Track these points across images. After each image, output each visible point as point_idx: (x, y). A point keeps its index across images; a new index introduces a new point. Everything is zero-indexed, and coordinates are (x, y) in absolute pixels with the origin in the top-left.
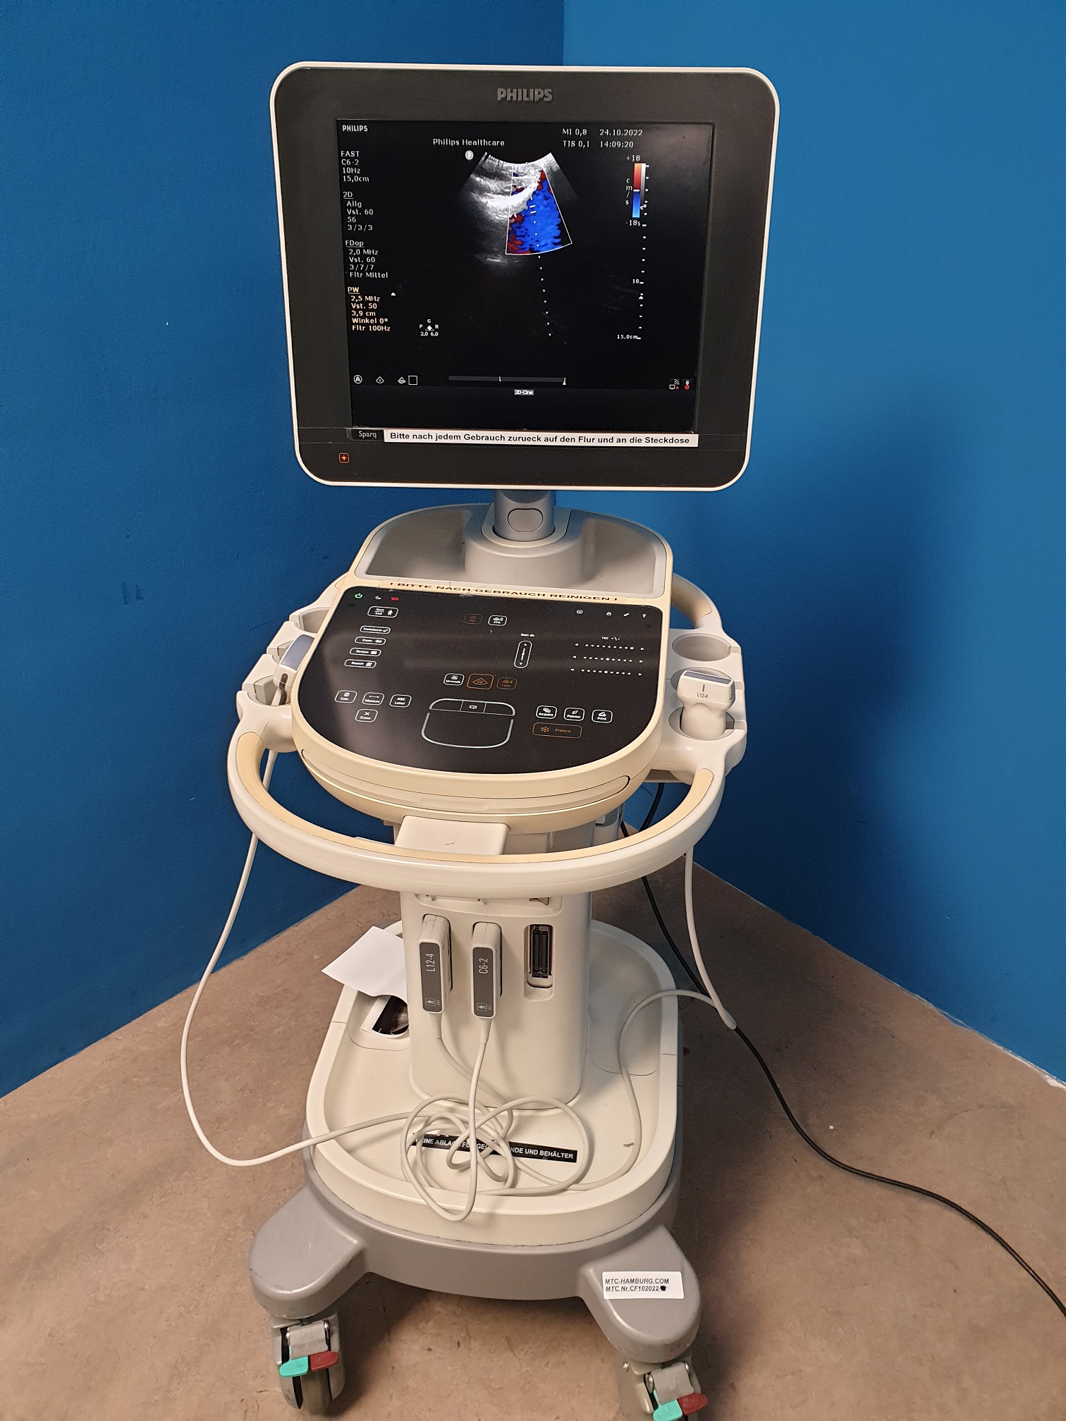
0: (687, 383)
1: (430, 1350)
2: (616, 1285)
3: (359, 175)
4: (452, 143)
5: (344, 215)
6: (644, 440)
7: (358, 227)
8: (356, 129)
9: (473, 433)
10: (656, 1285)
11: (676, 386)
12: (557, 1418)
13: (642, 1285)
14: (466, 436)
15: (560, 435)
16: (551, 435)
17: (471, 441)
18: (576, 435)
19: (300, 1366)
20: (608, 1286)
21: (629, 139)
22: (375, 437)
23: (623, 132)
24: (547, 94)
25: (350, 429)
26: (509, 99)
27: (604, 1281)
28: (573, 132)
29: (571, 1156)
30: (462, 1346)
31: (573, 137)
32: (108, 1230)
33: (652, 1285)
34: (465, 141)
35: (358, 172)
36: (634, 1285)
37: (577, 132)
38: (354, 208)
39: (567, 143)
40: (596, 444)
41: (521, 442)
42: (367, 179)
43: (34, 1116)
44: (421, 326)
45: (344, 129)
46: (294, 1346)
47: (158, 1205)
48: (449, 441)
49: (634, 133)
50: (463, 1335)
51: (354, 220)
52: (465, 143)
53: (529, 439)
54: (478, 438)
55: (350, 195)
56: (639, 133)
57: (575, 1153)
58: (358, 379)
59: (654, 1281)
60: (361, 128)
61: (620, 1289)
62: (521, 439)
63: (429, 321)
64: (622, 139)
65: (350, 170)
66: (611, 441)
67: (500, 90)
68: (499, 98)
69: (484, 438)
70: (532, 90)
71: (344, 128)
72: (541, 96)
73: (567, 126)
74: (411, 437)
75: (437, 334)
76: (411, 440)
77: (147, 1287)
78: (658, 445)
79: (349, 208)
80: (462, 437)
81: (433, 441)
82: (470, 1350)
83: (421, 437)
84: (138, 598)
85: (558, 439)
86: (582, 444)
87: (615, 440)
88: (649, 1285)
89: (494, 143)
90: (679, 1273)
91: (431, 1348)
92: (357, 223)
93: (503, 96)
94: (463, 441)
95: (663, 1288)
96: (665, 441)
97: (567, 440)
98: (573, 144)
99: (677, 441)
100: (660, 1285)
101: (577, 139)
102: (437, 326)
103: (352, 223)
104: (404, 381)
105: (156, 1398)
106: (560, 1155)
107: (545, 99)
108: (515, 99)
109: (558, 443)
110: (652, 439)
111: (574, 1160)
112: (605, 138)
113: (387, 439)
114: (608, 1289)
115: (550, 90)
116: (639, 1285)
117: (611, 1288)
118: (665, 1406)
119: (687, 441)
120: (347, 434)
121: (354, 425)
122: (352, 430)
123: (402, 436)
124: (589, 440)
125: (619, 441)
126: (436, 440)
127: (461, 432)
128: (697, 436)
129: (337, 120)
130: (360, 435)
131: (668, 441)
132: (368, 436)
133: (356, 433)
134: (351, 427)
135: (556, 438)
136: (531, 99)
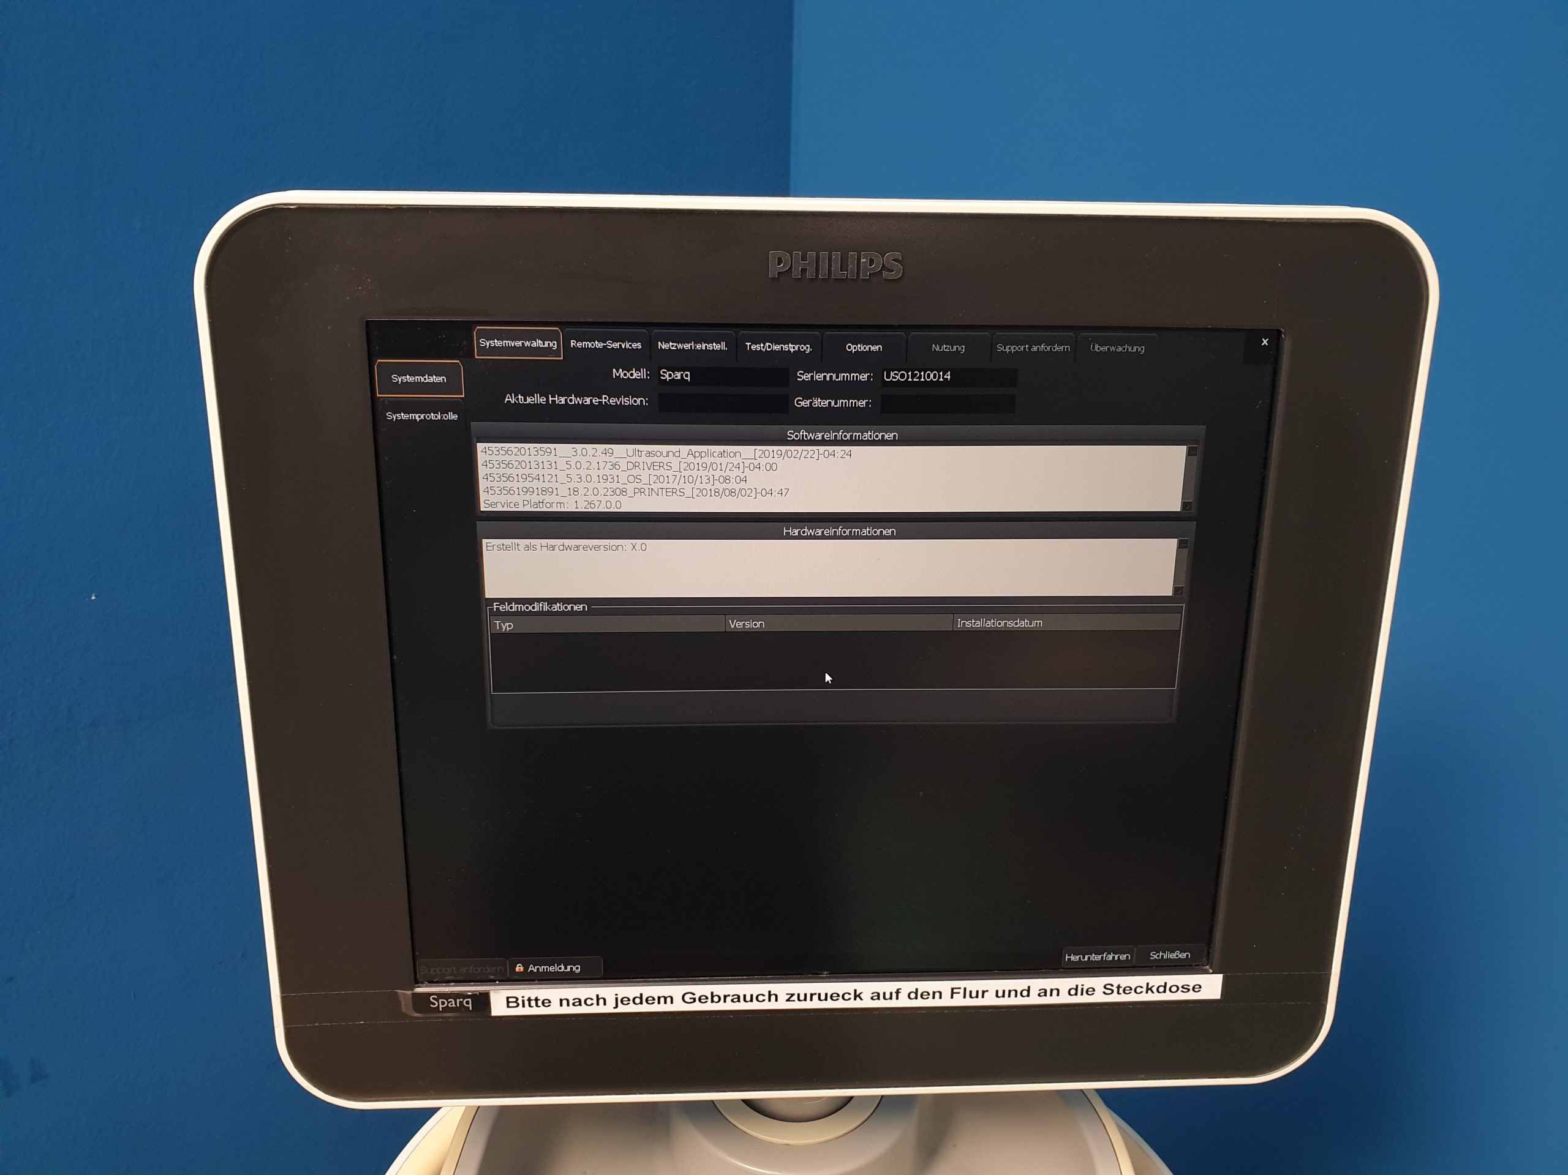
6: (1100, 989)
9: (702, 989)
14: (687, 998)
15: (907, 986)
16: (887, 987)
17: (697, 1007)
18: (944, 986)
22: (470, 1006)
24: (889, 264)
25: (410, 992)
26: (796, 273)
40: (990, 1000)
41: (816, 1004)
48: (645, 1008)
53: (833, 997)
54: (716, 999)
62: (815, 997)
66: (1025, 993)
67: (773, 254)
68: (773, 274)
69: (729, 999)
70: (852, 257)
72: (876, 267)
74: (555, 1003)
76: (555, 1009)
78: (1133, 997)
80: (678, 999)
81: (609, 1009)
83: (579, 1002)
85: (903, 995)
86: (959, 1001)
87: (1034, 992)
93: (783, 267)
94: (679, 1006)
96: (1149, 989)
97: (925, 996)
99: (1175, 989)
107: (886, 274)
108: (809, 274)
109: (903, 1002)
110: (1119, 987)
113: (498, 1009)
115: (898, 255)
119: (1197, 988)
120: (402, 1000)
121: (417, 982)
122: (415, 995)
123: (533, 1003)
124: (974, 995)
125: (1044, 993)
126: (616, 1007)
127: (676, 990)
128: (1219, 977)
129: (367, 321)
130: (435, 1004)
131: (1154, 989)
132: (452, 1004)
133: (421, 1001)
134: (412, 989)
135: (897, 993)
136: (852, 274)
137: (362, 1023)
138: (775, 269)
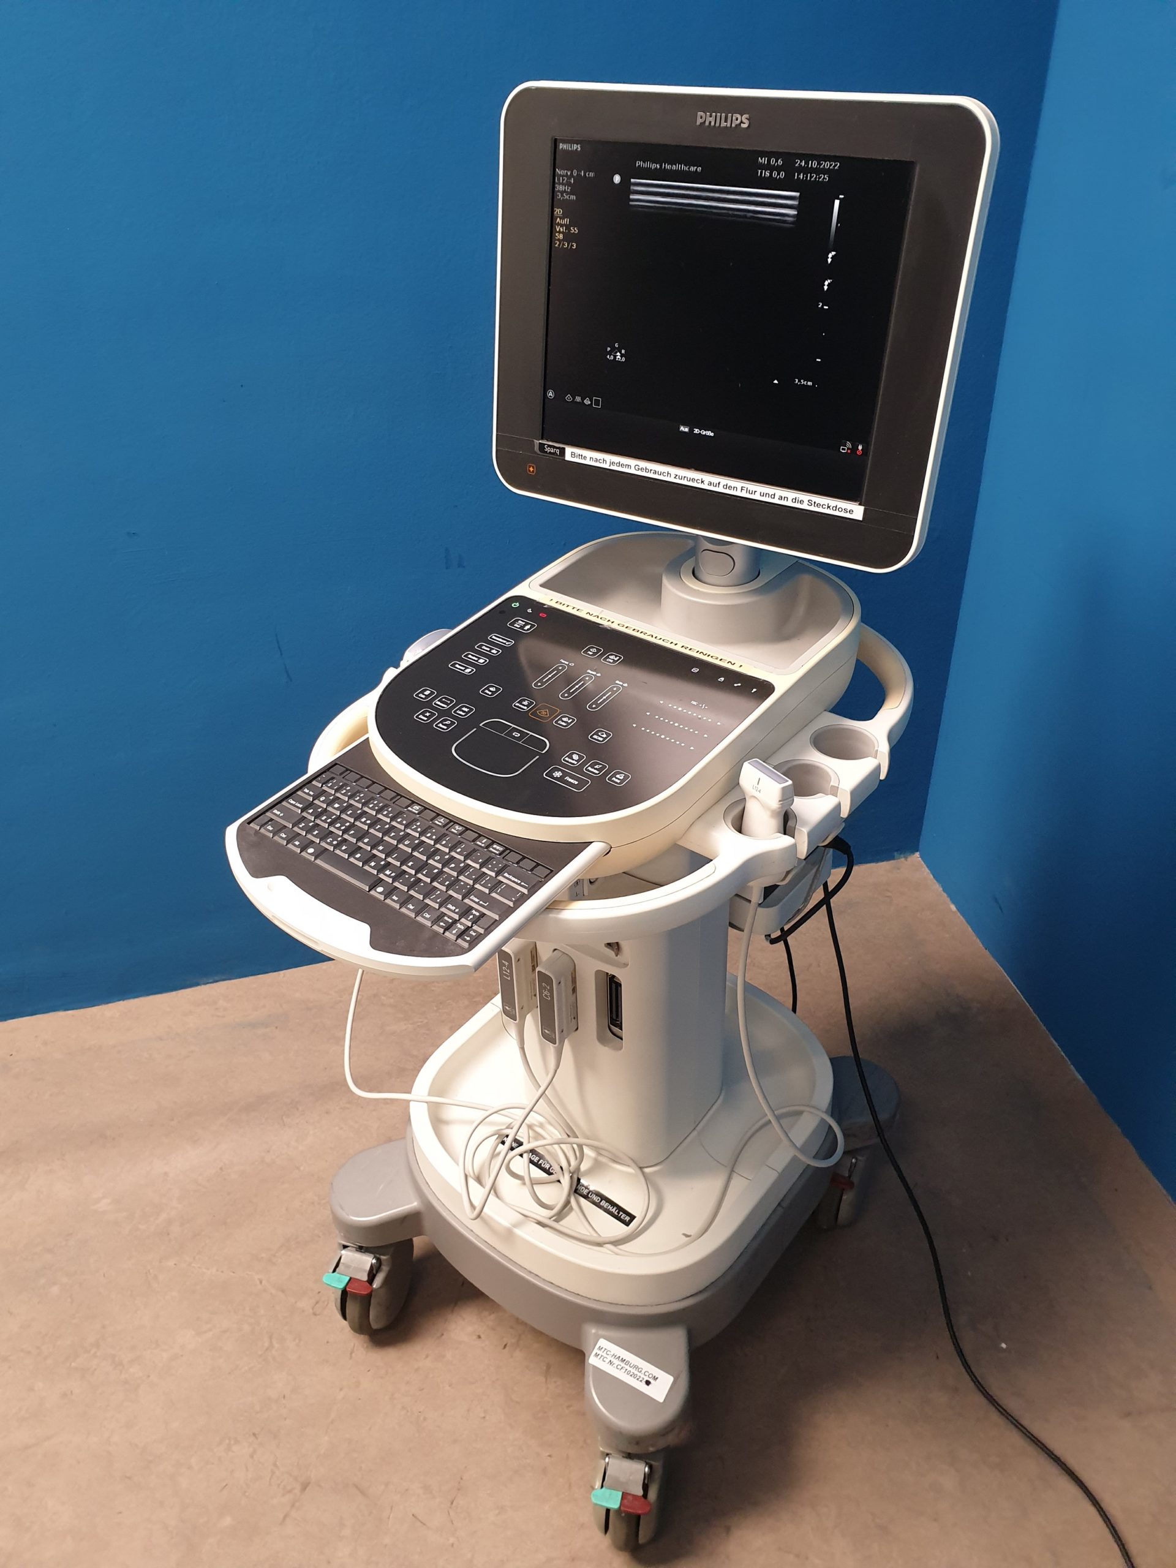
0: (860, 447)
1: (479, 1337)
2: (605, 1356)
3: (568, 193)
4: (653, 166)
5: (552, 232)
6: (806, 502)
7: (564, 245)
8: (571, 147)
9: (643, 464)
10: (642, 1376)
12: (550, 1456)
13: (629, 1369)
14: (637, 467)
15: (724, 481)
16: (715, 479)
17: (639, 473)
18: (739, 484)
19: (340, 1281)
20: (599, 1352)
21: (825, 171)
22: (558, 452)
23: (819, 164)
24: (744, 120)
25: (538, 442)
26: (707, 123)
27: (597, 1347)
28: (769, 161)
29: (628, 1219)
30: (507, 1348)
31: (768, 167)
32: (298, 1109)
33: (639, 1374)
34: (665, 164)
35: (569, 190)
36: (623, 1365)
37: (773, 161)
38: (562, 226)
39: (761, 173)
40: (757, 497)
41: (685, 482)
42: (573, 197)
43: (298, 995)
44: (609, 349)
45: (560, 148)
46: (343, 1264)
47: (341, 1108)
48: (620, 469)
49: (831, 165)
50: (514, 1341)
52: (665, 167)
53: (693, 480)
54: (647, 471)
55: (560, 212)
56: (836, 165)
57: (633, 1217)
58: (550, 394)
59: (643, 1372)
61: (608, 1361)
62: (686, 479)
63: (616, 345)
64: (818, 171)
65: (561, 188)
66: (773, 496)
67: (700, 114)
68: (698, 123)
69: (652, 472)
70: (730, 117)
71: (561, 146)
72: (738, 122)
73: (763, 154)
75: (624, 359)
76: (587, 461)
77: (302, 1168)
78: (820, 509)
79: (558, 224)
80: (633, 467)
81: (607, 466)
82: (512, 1357)
83: (597, 460)
84: (460, 565)
85: (721, 485)
86: (744, 494)
87: (777, 497)
88: (636, 1372)
89: (693, 169)
90: (671, 1379)
91: (482, 1336)
92: (563, 240)
93: (702, 120)
94: (632, 471)
95: (648, 1383)
96: (829, 507)
97: (730, 488)
98: (768, 174)
99: (840, 510)
100: (646, 1378)
101: (772, 168)
102: (623, 351)
103: (559, 240)
104: (589, 403)
105: (263, 1255)
106: (618, 1213)
107: (742, 125)
108: (713, 124)
109: (721, 489)
110: (815, 503)
111: (627, 1224)
112: (801, 170)
113: (568, 457)
114: (597, 1355)
115: (749, 116)
116: (627, 1367)
117: (599, 1357)
118: (608, 1491)
119: (851, 512)
120: (536, 446)
121: (542, 439)
122: (540, 443)
123: (580, 457)
124: (751, 492)
125: (781, 498)
126: (610, 466)
127: (632, 462)
128: (862, 508)
129: (554, 138)
130: (546, 449)
131: (831, 508)
132: (552, 451)
133: (542, 446)
134: (539, 440)
135: (719, 484)
136: (729, 125)
137: (521, 452)
138: (699, 121)
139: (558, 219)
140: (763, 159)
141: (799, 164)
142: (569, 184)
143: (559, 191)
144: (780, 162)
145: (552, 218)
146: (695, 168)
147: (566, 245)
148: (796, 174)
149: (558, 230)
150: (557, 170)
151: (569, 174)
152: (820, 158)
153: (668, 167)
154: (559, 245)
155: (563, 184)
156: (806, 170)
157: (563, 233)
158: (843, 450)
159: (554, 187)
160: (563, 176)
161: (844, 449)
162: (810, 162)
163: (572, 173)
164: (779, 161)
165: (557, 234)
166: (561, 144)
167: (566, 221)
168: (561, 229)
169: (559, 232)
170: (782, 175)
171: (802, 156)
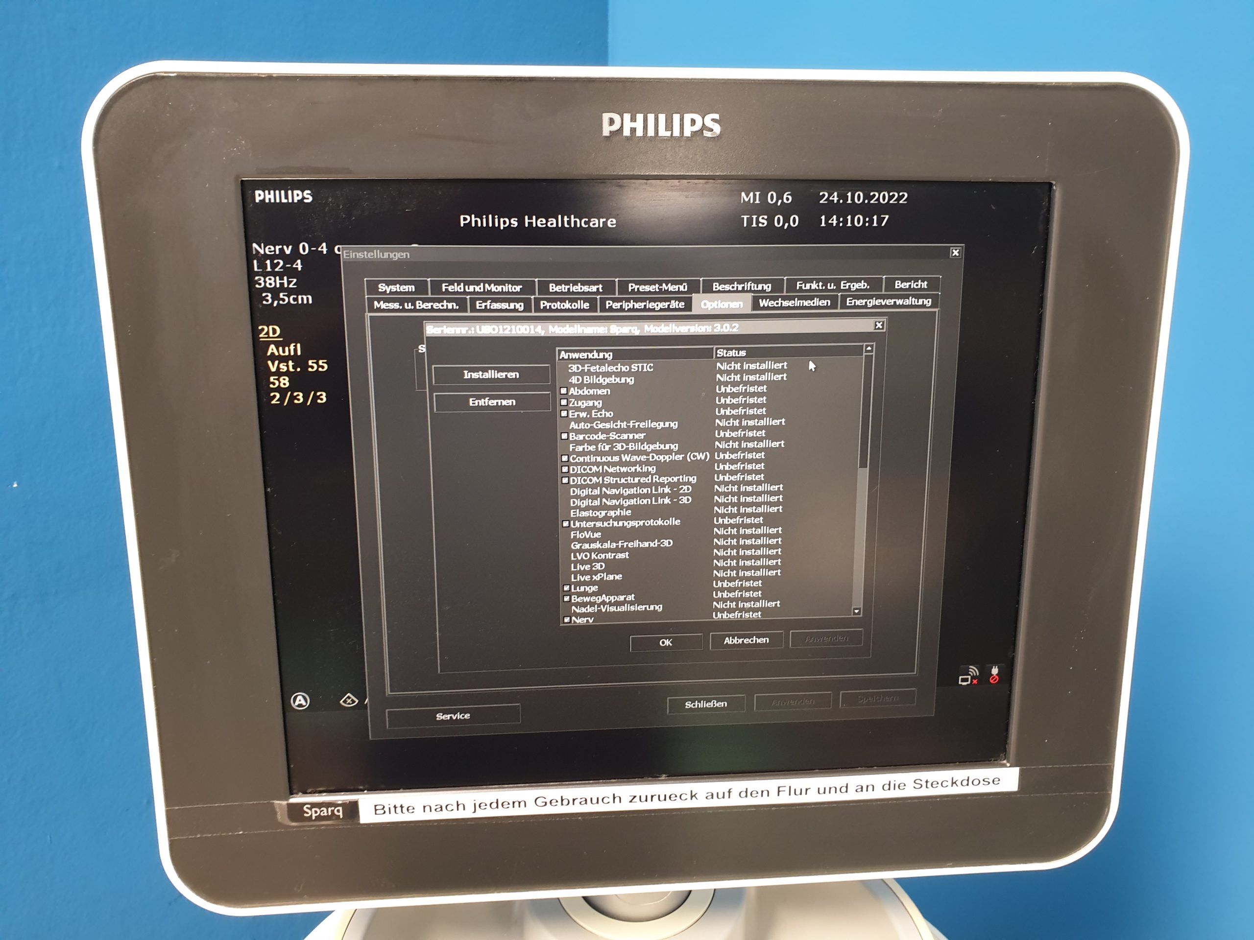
0: (995, 671)
3: (290, 292)
4: (503, 223)
5: (261, 375)
6: (910, 784)
7: (293, 398)
8: (287, 197)
9: (554, 793)
11: (973, 678)
14: (539, 802)
15: (739, 786)
16: (720, 787)
17: (548, 810)
18: (771, 784)
21: (880, 209)
22: (341, 814)
23: (868, 197)
24: (710, 124)
25: (285, 803)
26: (627, 132)
28: (763, 197)
31: (763, 208)
35: (291, 286)
37: (772, 197)
38: (283, 359)
39: (750, 221)
40: (813, 797)
41: (655, 805)
42: (306, 299)
45: (258, 199)
48: (501, 812)
49: (891, 198)
51: (285, 382)
52: (530, 223)
53: (672, 797)
54: (564, 803)
55: (274, 331)
56: (900, 197)
58: (300, 700)
60: (297, 196)
64: (867, 210)
65: (271, 282)
66: (844, 790)
67: (608, 116)
68: (605, 133)
69: (577, 802)
70: (676, 118)
72: (697, 127)
73: (750, 185)
74: (419, 809)
76: (419, 816)
78: (939, 791)
79: (273, 358)
80: (530, 803)
81: (468, 814)
83: (441, 808)
85: (735, 794)
86: (785, 799)
87: (852, 789)
92: (292, 388)
93: (615, 127)
94: (531, 810)
96: (953, 782)
97: (754, 795)
98: (763, 221)
99: (976, 782)
101: (771, 211)
103: (279, 389)
107: (707, 134)
108: (640, 133)
109: (735, 801)
110: (927, 782)
112: (830, 209)
113: (367, 816)
119: (995, 782)
120: (278, 810)
121: (292, 793)
122: (290, 805)
123: (399, 810)
124: (798, 792)
125: (860, 789)
126: (475, 812)
127: (529, 795)
128: (1016, 771)
129: (242, 180)
130: (308, 813)
131: (959, 783)
132: (324, 813)
133: (296, 812)
134: (287, 799)
135: (729, 792)
136: (676, 133)
137: (241, 833)
138: (607, 130)
139: (272, 346)
140: (751, 194)
141: (827, 199)
142: (289, 272)
143: (265, 289)
144: (787, 198)
145: (259, 348)
146: (602, 220)
147: (301, 397)
148: (823, 217)
149: (273, 369)
150: (255, 245)
151: (288, 252)
152: (868, 185)
153: (541, 223)
154: (282, 399)
155: (274, 274)
156: (843, 210)
157: (287, 373)
158: (963, 682)
159: (251, 282)
160: (272, 258)
161: (966, 680)
162: (849, 194)
163: (295, 250)
164: (785, 196)
165: (272, 379)
166: (257, 192)
167: (294, 349)
168: (281, 366)
169: (279, 373)
170: (795, 221)
171: (831, 184)
